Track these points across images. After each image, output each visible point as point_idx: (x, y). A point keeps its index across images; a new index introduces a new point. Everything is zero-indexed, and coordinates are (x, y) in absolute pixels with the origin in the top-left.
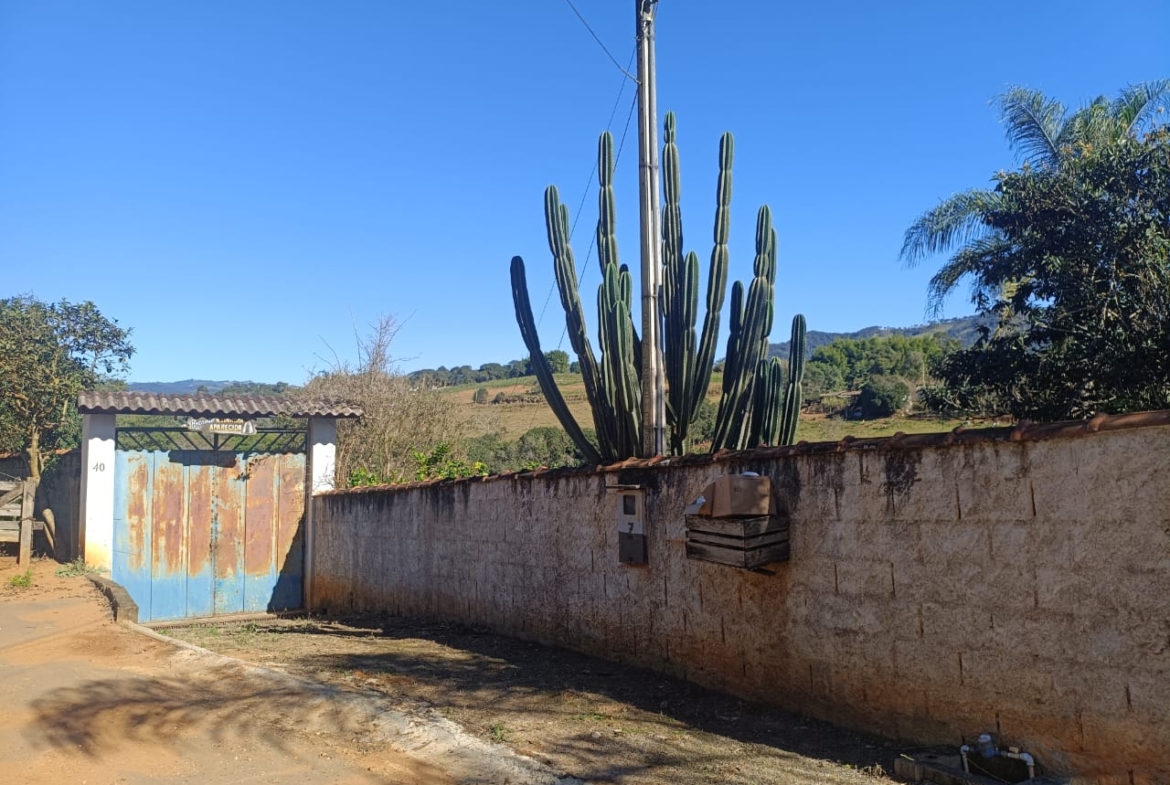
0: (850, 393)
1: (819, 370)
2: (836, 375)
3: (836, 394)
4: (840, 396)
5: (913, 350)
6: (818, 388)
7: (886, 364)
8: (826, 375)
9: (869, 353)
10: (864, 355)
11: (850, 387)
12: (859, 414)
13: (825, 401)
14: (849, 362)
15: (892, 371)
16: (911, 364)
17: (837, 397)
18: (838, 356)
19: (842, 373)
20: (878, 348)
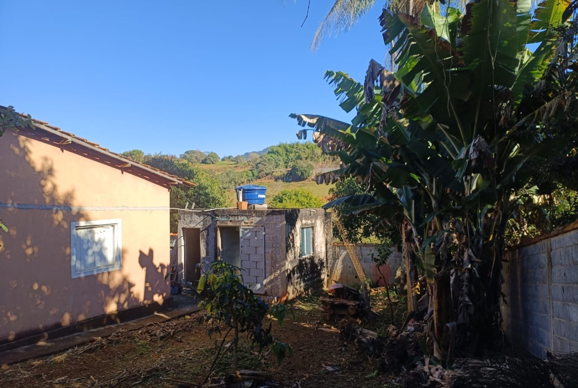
0: (286, 170)
1: (272, 158)
2: (279, 161)
3: (280, 170)
4: (282, 171)
5: (316, 149)
6: (271, 167)
7: (303, 156)
8: (275, 161)
9: (295, 150)
10: (293, 151)
11: (286, 167)
12: (291, 180)
13: (274, 174)
14: (286, 154)
15: (306, 159)
16: (315, 156)
17: (281, 172)
18: (281, 150)
19: (283, 159)
20: (300, 147)
